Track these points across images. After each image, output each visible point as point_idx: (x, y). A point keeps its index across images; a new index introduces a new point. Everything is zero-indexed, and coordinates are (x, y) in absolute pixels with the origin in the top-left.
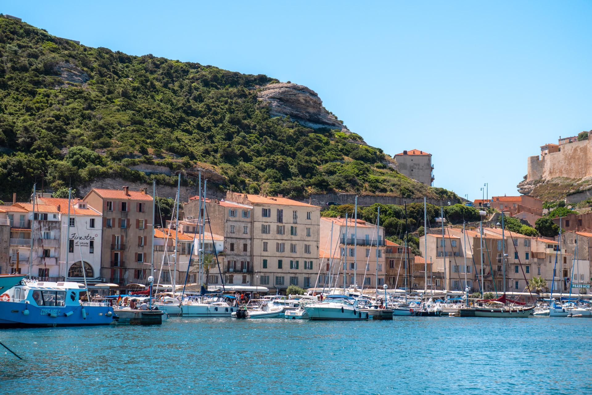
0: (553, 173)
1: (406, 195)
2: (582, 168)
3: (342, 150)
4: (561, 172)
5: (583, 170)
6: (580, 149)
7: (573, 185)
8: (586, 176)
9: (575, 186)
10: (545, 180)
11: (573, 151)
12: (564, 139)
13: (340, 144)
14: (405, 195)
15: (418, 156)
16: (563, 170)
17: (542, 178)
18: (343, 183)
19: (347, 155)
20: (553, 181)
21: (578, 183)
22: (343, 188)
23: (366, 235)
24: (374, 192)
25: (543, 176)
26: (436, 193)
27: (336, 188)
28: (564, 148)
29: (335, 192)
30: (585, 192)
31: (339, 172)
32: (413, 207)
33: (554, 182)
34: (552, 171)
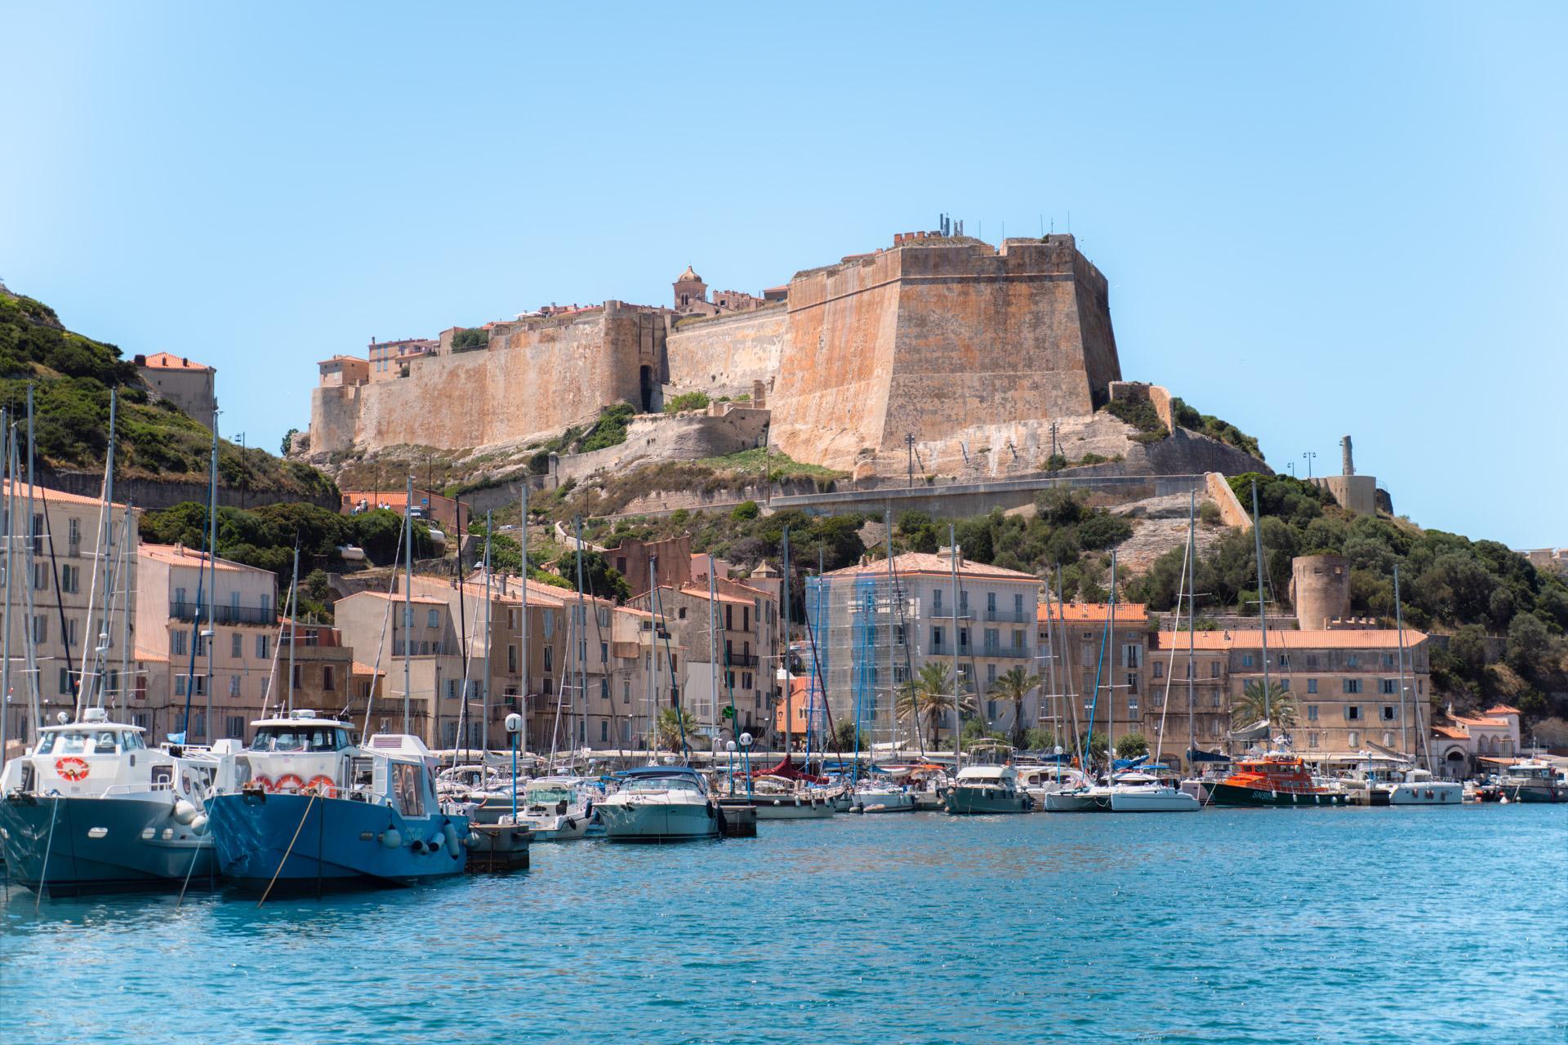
0: (387, 432)
1: (238, 479)
2: (472, 422)
3: (22, 344)
4: (412, 432)
5: (476, 427)
6: (467, 371)
7: (450, 467)
8: (482, 443)
9: (457, 469)
10: (365, 451)
11: (445, 376)
12: (386, 346)
13: (13, 327)
14: (234, 480)
15: (177, 370)
16: (416, 425)
17: (354, 446)
18: (67, 441)
19: (40, 360)
20: (389, 454)
21: (461, 461)
22: (70, 457)
23: (234, 594)
24: (155, 470)
25: (357, 440)
26: (298, 477)
27: (51, 456)
28: (420, 368)
29: (50, 467)
30: (504, 485)
31: (42, 408)
32: (282, 516)
33: (394, 458)
34: (384, 428)
